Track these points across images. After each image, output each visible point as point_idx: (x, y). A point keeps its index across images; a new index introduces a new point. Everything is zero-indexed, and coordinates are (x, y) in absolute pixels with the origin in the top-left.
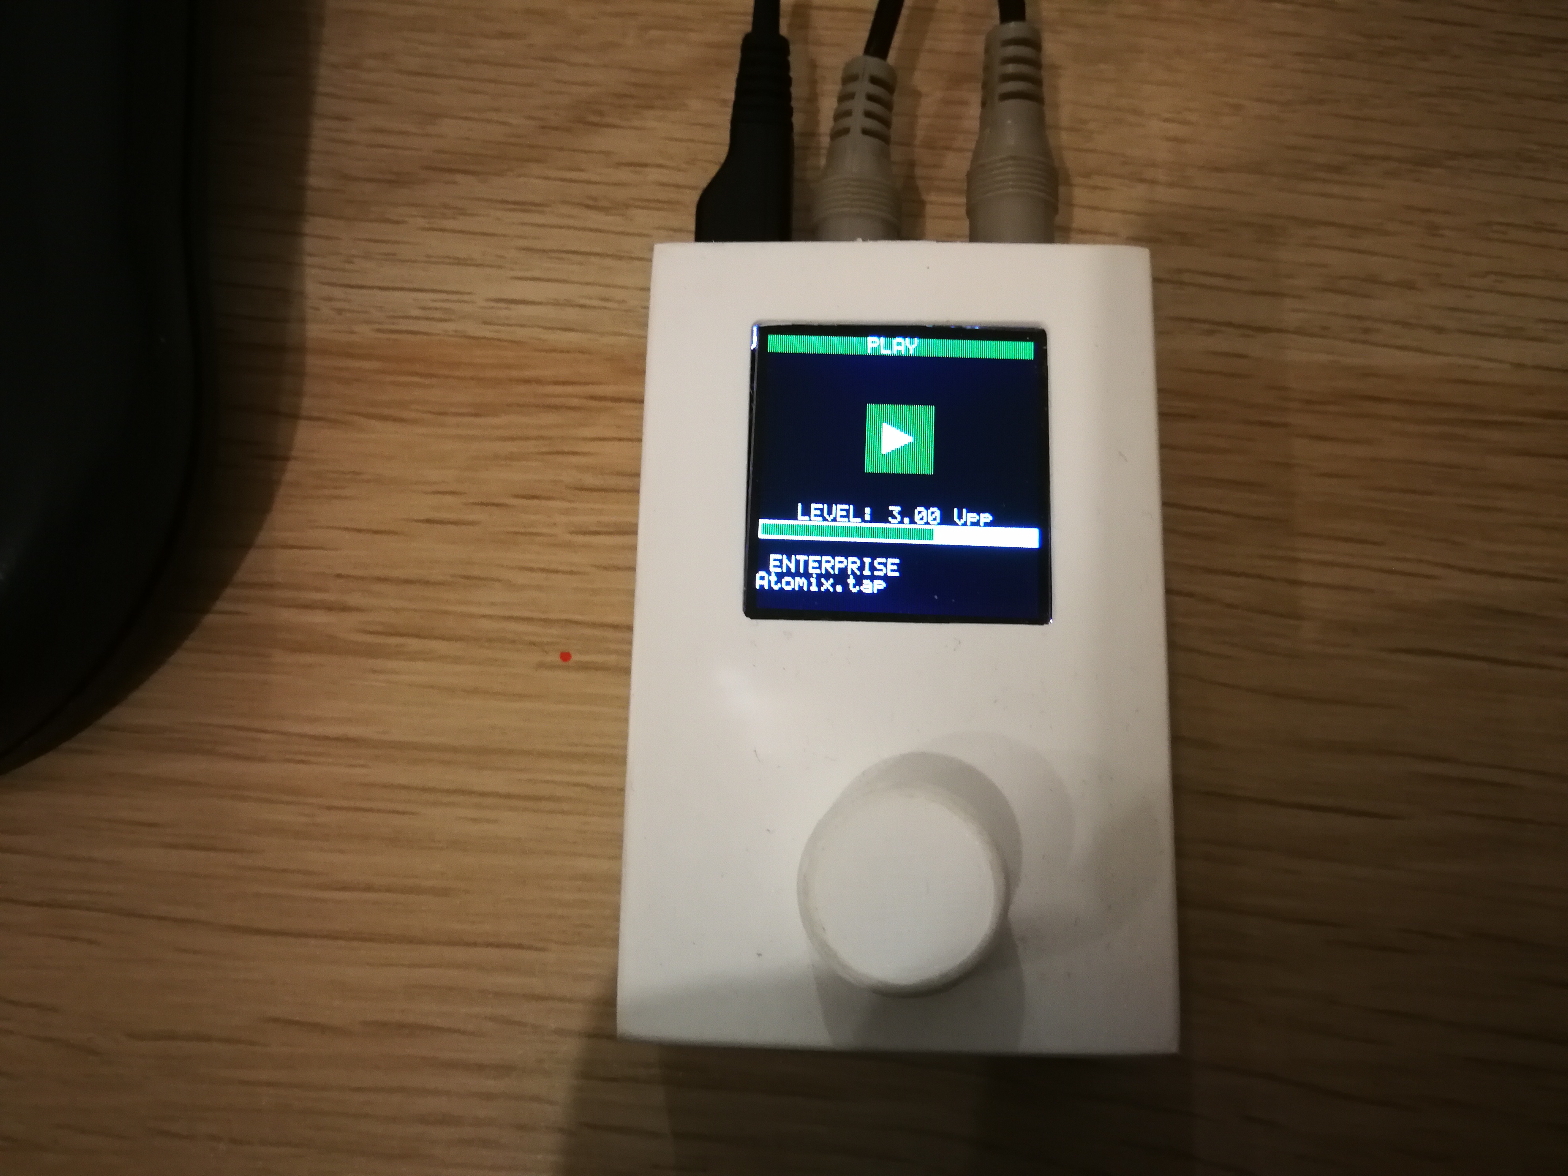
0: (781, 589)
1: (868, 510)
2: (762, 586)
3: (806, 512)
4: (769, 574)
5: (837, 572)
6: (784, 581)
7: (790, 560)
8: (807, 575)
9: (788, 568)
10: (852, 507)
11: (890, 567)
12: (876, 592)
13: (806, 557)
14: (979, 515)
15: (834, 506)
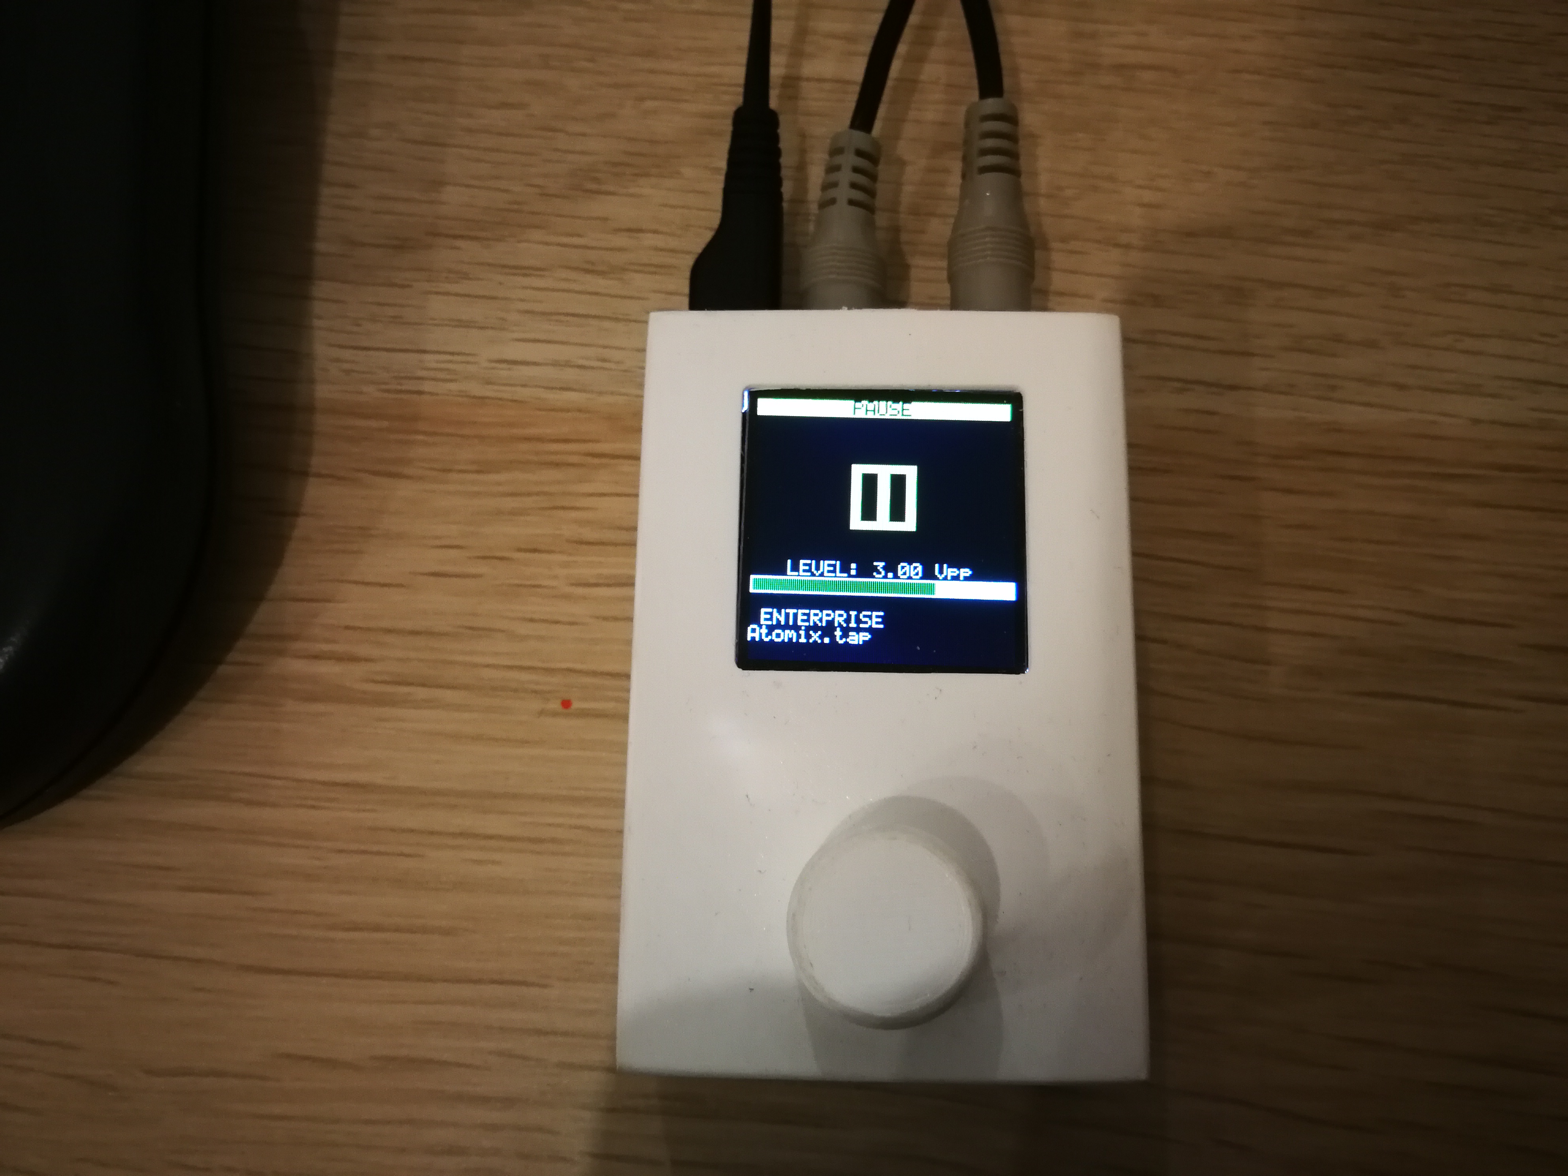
0: (772, 640)
1: (853, 566)
2: (753, 638)
3: (795, 568)
4: (760, 626)
5: (824, 624)
6: (774, 634)
7: (780, 614)
8: (796, 628)
9: (778, 621)
10: (838, 563)
11: (875, 620)
12: (861, 643)
13: (795, 611)
14: (959, 570)
15: (822, 562)
